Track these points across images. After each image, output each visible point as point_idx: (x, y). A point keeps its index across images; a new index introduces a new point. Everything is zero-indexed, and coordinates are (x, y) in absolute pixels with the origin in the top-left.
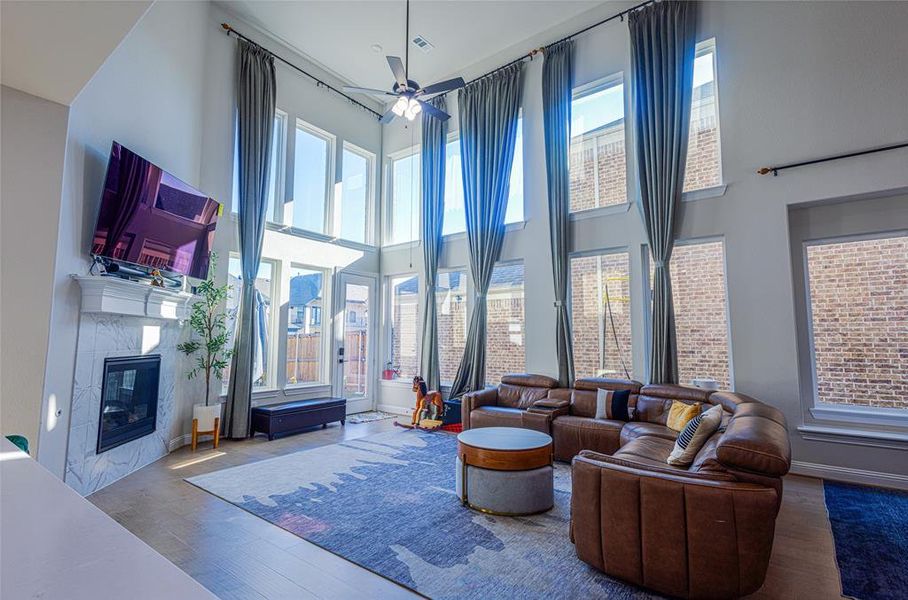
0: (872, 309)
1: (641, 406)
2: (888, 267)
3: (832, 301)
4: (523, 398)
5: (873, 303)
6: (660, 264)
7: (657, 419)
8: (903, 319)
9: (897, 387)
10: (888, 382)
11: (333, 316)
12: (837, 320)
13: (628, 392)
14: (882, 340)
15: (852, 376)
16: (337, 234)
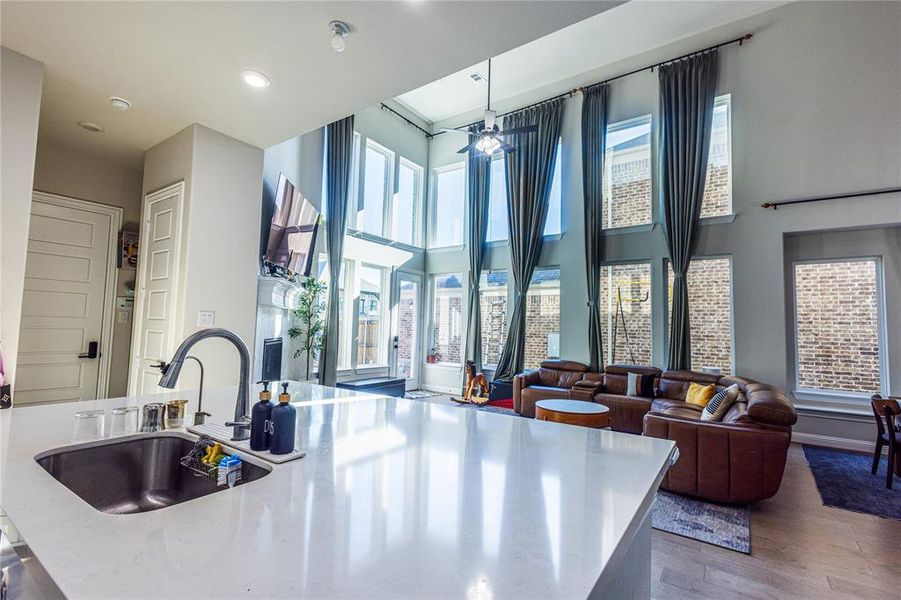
0: (839, 314)
1: (662, 387)
2: (854, 281)
3: (807, 307)
4: (561, 379)
5: (841, 310)
6: (680, 275)
7: (677, 397)
8: (863, 323)
9: (856, 378)
10: (850, 374)
11: (391, 308)
12: (811, 322)
13: (653, 376)
14: (846, 340)
15: (821, 368)
16: (395, 239)
